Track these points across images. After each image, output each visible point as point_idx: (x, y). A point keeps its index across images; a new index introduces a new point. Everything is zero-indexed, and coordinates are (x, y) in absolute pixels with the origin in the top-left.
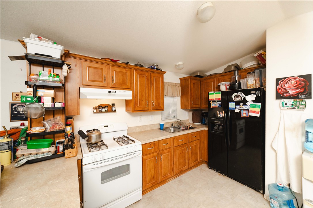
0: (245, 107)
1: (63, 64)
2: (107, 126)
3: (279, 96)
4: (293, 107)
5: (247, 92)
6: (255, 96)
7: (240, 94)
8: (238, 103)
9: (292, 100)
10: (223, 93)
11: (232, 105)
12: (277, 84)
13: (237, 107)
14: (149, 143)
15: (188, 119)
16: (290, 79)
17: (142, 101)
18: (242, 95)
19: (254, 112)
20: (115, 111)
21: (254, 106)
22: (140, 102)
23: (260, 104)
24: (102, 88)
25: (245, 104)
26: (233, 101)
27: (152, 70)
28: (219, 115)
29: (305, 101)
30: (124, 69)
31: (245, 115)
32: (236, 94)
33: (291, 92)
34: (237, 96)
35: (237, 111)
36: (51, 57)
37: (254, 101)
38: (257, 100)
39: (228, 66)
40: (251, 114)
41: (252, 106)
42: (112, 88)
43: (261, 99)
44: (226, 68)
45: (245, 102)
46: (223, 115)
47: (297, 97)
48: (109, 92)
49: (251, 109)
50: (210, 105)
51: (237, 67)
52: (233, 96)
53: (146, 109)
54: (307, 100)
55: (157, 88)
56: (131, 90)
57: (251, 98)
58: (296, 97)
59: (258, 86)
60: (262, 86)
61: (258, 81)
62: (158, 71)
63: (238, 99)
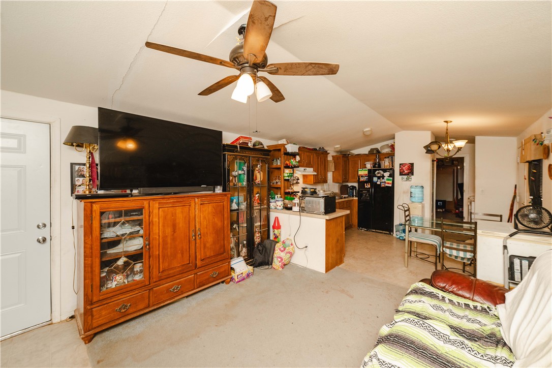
0: (383, 181)
3: (401, 174)
4: (407, 179)
5: (385, 171)
6: (389, 173)
7: (380, 171)
8: (379, 178)
9: (406, 176)
10: (369, 171)
11: (375, 179)
12: (400, 167)
13: (379, 180)
16: (405, 164)
18: (382, 172)
19: (388, 183)
23: (392, 178)
25: (383, 179)
26: (376, 176)
28: (366, 187)
30: (311, 153)
31: (383, 186)
32: (378, 171)
33: (406, 172)
34: (379, 173)
35: (378, 183)
37: (388, 177)
38: (390, 176)
40: (387, 185)
41: (388, 180)
42: (306, 167)
43: (392, 176)
44: (370, 150)
45: (383, 177)
46: (369, 186)
47: (408, 175)
49: (387, 182)
50: (359, 179)
51: (378, 151)
52: (376, 173)
54: (412, 176)
55: (325, 166)
57: (387, 174)
58: (407, 174)
59: (391, 167)
61: (391, 164)
62: (325, 153)
63: (379, 175)
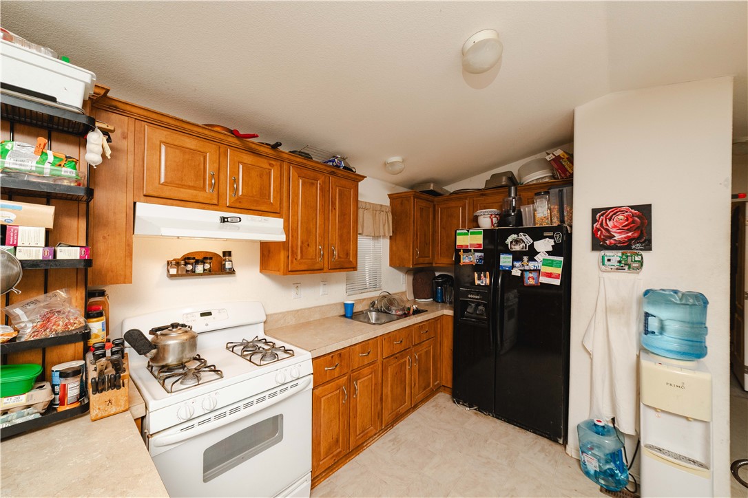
0: (532, 265)
1: (90, 127)
2: (210, 314)
3: (599, 243)
4: (623, 265)
5: (537, 234)
6: (552, 242)
7: (522, 236)
8: (517, 257)
9: (619, 253)
10: (487, 233)
11: (505, 260)
12: (594, 220)
13: (517, 264)
14: (329, 354)
15: (404, 290)
16: (616, 210)
17: (308, 245)
18: (527, 239)
19: (550, 275)
20: (232, 272)
21: (550, 264)
22: (304, 248)
23: (562, 259)
24: (204, 208)
25: (532, 259)
26: (507, 251)
27: (333, 170)
28: (477, 282)
29: (641, 255)
30: (266, 161)
31: (531, 282)
32: (514, 236)
33: (618, 237)
34: (517, 242)
35: (516, 272)
36: (53, 99)
37: (549, 253)
38: (555, 252)
39: (493, 176)
40: (543, 280)
41: (546, 263)
42: (232, 209)
43: (564, 249)
44: (489, 178)
45: (532, 253)
46: (488, 281)
47: (628, 247)
48: (224, 218)
49: (544, 269)
50: (458, 258)
51: (512, 180)
52: (508, 241)
53: (317, 267)
54: (644, 254)
55: (344, 215)
56: (280, 217)
57: (544, 246)
58: (625, 246)
59: (556, 223)
60: (562, 221)
61: (555, 212)
62: (347, 174)
63: (517, 248)
